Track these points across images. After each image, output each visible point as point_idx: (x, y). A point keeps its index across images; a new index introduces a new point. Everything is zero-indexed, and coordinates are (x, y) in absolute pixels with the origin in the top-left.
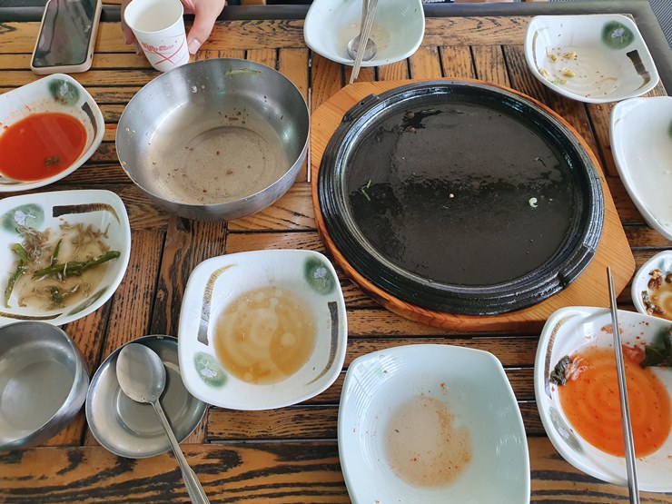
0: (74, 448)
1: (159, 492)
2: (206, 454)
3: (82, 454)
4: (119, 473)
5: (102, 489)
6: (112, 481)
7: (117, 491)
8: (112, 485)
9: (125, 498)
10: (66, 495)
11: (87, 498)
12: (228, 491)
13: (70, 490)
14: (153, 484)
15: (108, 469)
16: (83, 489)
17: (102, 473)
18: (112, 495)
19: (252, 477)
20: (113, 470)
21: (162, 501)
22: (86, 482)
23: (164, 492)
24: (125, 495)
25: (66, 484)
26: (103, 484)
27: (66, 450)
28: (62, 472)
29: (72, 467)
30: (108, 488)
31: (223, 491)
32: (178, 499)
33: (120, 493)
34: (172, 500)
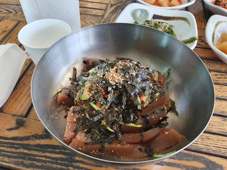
0: (21, 118)
1: (66, 157)
3: (24, 122)
4: (43, 138)
5: (30, 145)
6: (38, 142)
7: (40, 149)
8: (37, 144)
9: (43, 154)
10: (8, 143)
11: (20, 148)
13: (11, 141)
14: (62, 150)
15: (37, 134)
16: (19, 142)
17: (33, 136)
18: (36, 150)
20: (40, 136)
21: (66, 163)
22: (21, 139)
23: (69, 157)
24: (43, 152)
25: (10, 137)
26: (32, 142)
27: (16, 118)
28: (10, 130)
29: (16, 128)
30: (34, 146)
32: (77, 164)
33: (41, 151)
34: (73, 164)
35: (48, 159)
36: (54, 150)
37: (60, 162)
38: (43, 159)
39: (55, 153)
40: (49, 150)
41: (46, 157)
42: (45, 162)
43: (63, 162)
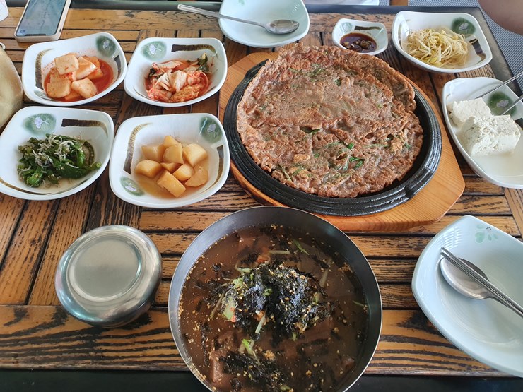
0: (19, 307)
1: (84, 342)
3: (25, 311)
4: (54, 326)
5: (39, 338)
6: (47, 332)
7: (51, 339)
8: (47, 335)
9: (57, 345)
10: (11, 341)
11: (26, 344)
12: (139, 342)
13: (13, 338)
14: (80, 335)
15: (45, 323)
16: (24, 337)
17: (40, 326)
18: (46, 342)
19: (159, 333)
20: (49, 324)
21: (85, 349)
22: (26, 332)
23: (88, 342)
24: (57, 343)
25: (10, 333)
26: (40, 334)
27: (13, 307)
28: (8, 324)
29: (17, 321)
30: (44, 337)
31: (135, 342)
32: (99, 347)
33: (53, 341)
34: (94, 348)
35: (63, 350)
36: (69, 338)
37: (78, 349)
38: (57, 350)
40: (63, 338)
41: (61, 347)
42: (61, 353)
43: (81, 349)
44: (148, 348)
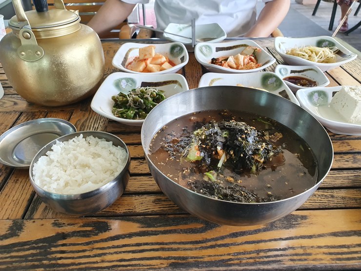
1: (38, 251)
2: (82, 224)
9: (8, 255)
12: (97, 249)
14: (34, 245)
19: (118, 239)
20: (2, 236)
21: (39, 257)
23: (42, 250)
24: (8, 253)
31: (94, 249)
32: (54, 256)
33: (5, 252)
34: (49, 256)
35: (14, 260)
36: (22, 248)
37: (30, 258)
38: (8, 260)
39: (24, 250)
40: (16, 249)
41: (11, 257)
42: (11, 263)
43: (35, 258)
44: (107, 253)
